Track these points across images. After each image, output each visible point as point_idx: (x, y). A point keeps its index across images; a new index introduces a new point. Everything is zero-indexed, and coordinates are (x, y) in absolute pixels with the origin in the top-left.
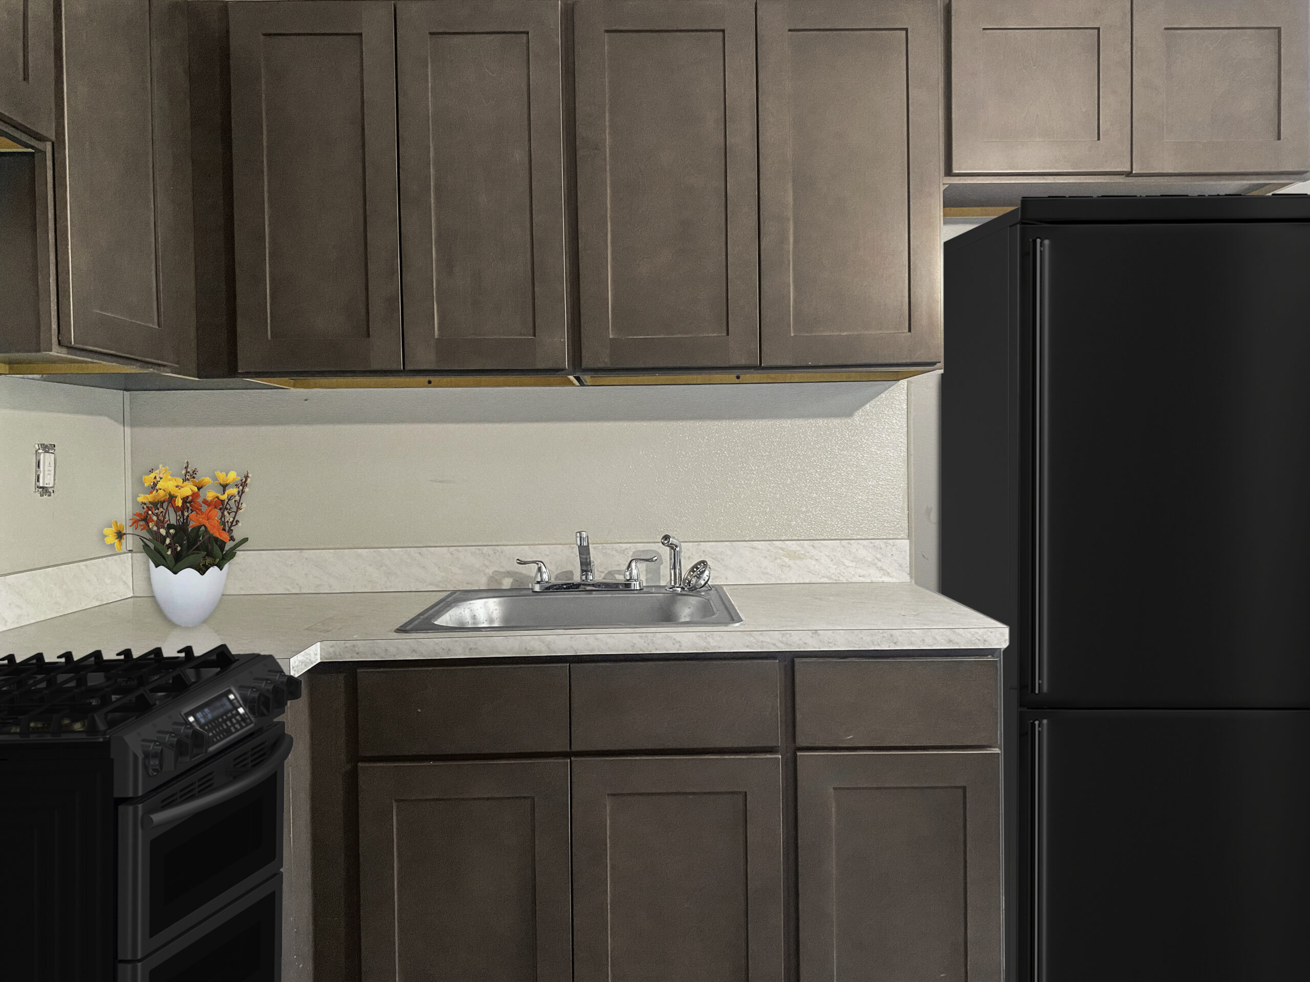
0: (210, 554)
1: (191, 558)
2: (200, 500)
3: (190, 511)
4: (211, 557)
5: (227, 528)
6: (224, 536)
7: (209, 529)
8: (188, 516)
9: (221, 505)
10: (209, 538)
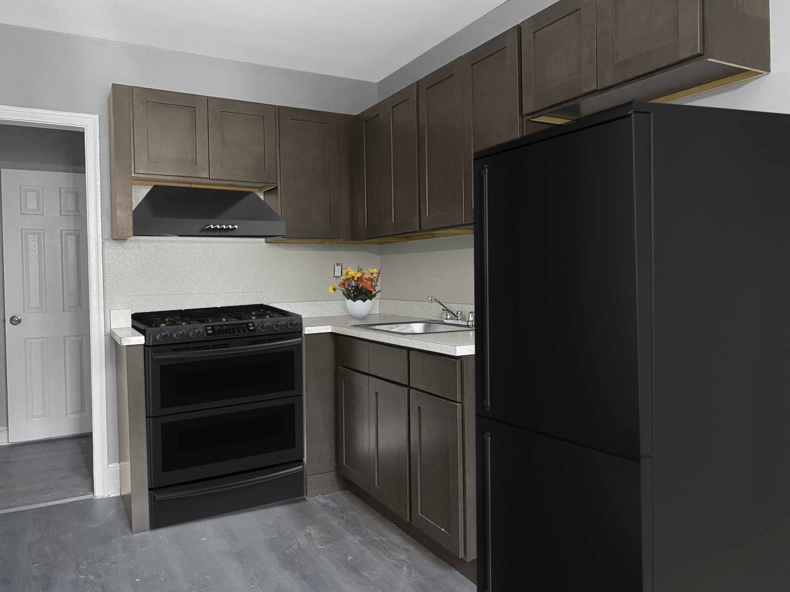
0: (367, 295)
1: (360, 297)
2: (363, 278)
3: (360, 282)
4: (368, 296)
5: (373, 287)
6: (372, 290)
7: (367, 288)
8: (359, 283)
9: (371, 280)
10: (367, 290)
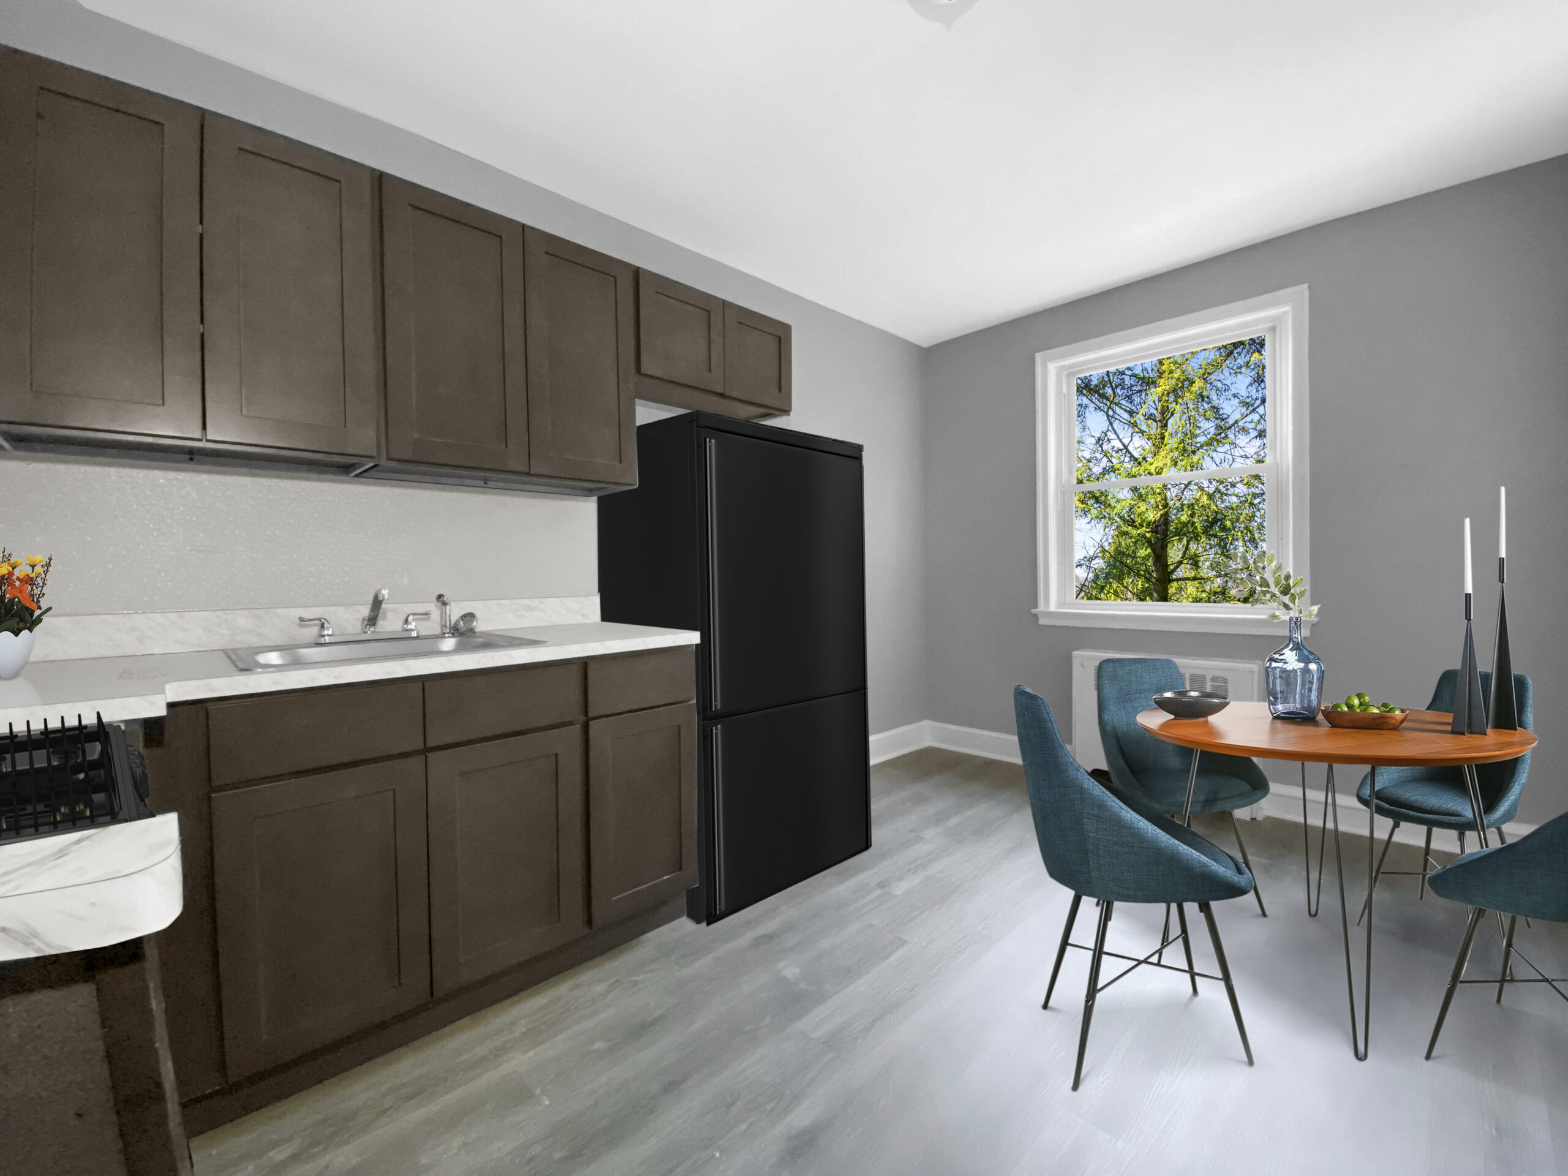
0: (22, 620)
1: (8, 623)
2: (14, 578)
3: (6, 586)
5: (36, 600)
6: (33, 606)
7: (21, 600)
8: (5, 590)
9: (29, 581)
10: (22, 607)
